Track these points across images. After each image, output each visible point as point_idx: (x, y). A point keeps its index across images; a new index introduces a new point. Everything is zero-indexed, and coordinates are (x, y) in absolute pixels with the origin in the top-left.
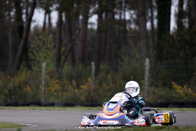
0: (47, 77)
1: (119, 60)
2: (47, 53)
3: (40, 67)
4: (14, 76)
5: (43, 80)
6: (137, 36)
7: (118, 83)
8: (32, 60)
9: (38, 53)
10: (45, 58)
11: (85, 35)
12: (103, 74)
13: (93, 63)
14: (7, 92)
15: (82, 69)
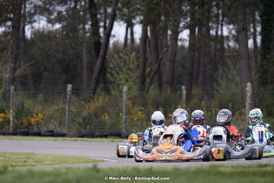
0: (129, 103)
2: (129, 74)
3: (121, 92)
4: (89, 101)
5: (124, 106)
6: (236, 56)
7: (213, 112)
8: (111, 83)
9: (118, 74)
10: (127, 80)
11: (175, 54)
12: (196, 101)
13: (183, 87)
14: (81, 120)
15: (171, 94)
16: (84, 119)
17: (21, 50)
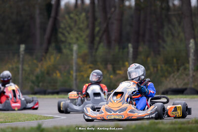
0: (80, 61)
1: (160, 41)
3: (71, 50)
4: (42, 60)
5: (74, 64)
6: (180, 14)
7: (159, 68)
8: (63, 42)
9: (69, 33)
10: (77, 39)
11: (122, 14)
12: (143, 57)
13: (130, 45)
15: (119, 51)
16: (37, 77)
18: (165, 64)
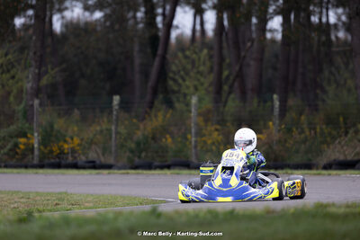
1: (318, 91)
2: (199, 80)
3: (188, 105)
4: (144, 119)
5: (192, 125)
6: (348, 51)
7: (318, 130)
8: (174, 92)
9: (184, 80)
10: (196, 88)
11: (262, 50)
12: (294, 115)
13: (275, 96)
14: (133, 146)
15: (259, 106)
16: (138, 144)
17: (48, 50)
18: (327, 124)
